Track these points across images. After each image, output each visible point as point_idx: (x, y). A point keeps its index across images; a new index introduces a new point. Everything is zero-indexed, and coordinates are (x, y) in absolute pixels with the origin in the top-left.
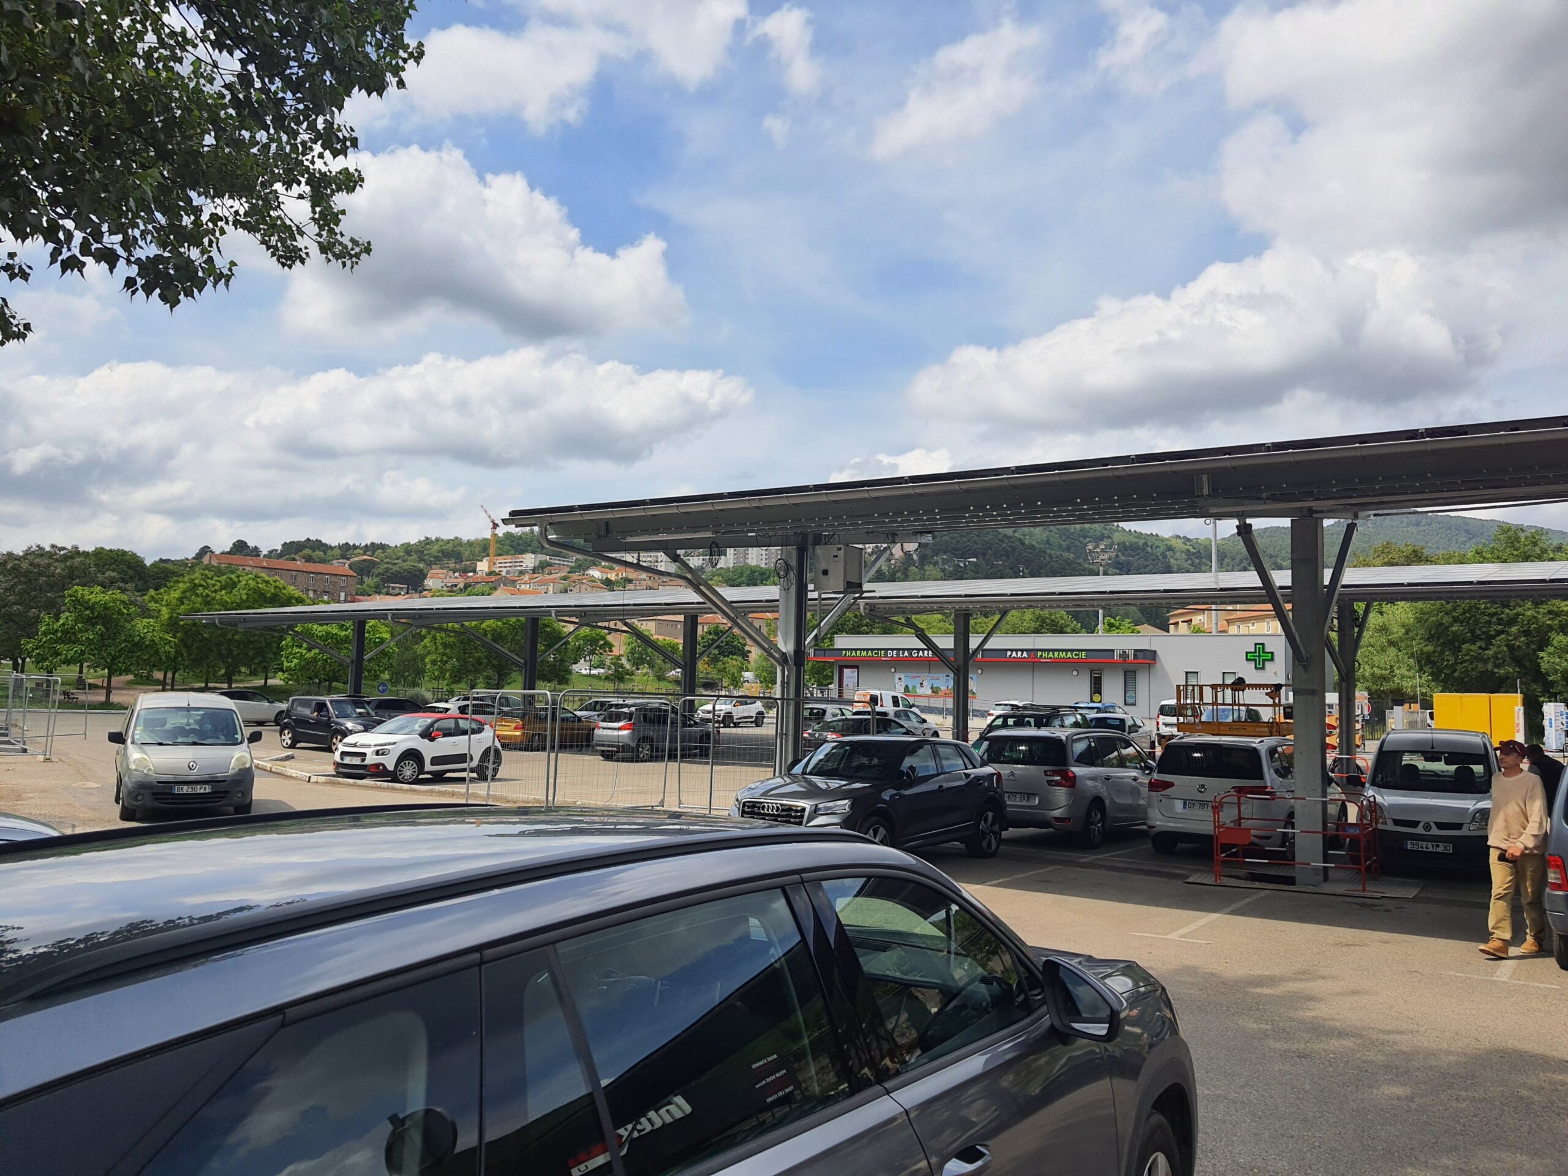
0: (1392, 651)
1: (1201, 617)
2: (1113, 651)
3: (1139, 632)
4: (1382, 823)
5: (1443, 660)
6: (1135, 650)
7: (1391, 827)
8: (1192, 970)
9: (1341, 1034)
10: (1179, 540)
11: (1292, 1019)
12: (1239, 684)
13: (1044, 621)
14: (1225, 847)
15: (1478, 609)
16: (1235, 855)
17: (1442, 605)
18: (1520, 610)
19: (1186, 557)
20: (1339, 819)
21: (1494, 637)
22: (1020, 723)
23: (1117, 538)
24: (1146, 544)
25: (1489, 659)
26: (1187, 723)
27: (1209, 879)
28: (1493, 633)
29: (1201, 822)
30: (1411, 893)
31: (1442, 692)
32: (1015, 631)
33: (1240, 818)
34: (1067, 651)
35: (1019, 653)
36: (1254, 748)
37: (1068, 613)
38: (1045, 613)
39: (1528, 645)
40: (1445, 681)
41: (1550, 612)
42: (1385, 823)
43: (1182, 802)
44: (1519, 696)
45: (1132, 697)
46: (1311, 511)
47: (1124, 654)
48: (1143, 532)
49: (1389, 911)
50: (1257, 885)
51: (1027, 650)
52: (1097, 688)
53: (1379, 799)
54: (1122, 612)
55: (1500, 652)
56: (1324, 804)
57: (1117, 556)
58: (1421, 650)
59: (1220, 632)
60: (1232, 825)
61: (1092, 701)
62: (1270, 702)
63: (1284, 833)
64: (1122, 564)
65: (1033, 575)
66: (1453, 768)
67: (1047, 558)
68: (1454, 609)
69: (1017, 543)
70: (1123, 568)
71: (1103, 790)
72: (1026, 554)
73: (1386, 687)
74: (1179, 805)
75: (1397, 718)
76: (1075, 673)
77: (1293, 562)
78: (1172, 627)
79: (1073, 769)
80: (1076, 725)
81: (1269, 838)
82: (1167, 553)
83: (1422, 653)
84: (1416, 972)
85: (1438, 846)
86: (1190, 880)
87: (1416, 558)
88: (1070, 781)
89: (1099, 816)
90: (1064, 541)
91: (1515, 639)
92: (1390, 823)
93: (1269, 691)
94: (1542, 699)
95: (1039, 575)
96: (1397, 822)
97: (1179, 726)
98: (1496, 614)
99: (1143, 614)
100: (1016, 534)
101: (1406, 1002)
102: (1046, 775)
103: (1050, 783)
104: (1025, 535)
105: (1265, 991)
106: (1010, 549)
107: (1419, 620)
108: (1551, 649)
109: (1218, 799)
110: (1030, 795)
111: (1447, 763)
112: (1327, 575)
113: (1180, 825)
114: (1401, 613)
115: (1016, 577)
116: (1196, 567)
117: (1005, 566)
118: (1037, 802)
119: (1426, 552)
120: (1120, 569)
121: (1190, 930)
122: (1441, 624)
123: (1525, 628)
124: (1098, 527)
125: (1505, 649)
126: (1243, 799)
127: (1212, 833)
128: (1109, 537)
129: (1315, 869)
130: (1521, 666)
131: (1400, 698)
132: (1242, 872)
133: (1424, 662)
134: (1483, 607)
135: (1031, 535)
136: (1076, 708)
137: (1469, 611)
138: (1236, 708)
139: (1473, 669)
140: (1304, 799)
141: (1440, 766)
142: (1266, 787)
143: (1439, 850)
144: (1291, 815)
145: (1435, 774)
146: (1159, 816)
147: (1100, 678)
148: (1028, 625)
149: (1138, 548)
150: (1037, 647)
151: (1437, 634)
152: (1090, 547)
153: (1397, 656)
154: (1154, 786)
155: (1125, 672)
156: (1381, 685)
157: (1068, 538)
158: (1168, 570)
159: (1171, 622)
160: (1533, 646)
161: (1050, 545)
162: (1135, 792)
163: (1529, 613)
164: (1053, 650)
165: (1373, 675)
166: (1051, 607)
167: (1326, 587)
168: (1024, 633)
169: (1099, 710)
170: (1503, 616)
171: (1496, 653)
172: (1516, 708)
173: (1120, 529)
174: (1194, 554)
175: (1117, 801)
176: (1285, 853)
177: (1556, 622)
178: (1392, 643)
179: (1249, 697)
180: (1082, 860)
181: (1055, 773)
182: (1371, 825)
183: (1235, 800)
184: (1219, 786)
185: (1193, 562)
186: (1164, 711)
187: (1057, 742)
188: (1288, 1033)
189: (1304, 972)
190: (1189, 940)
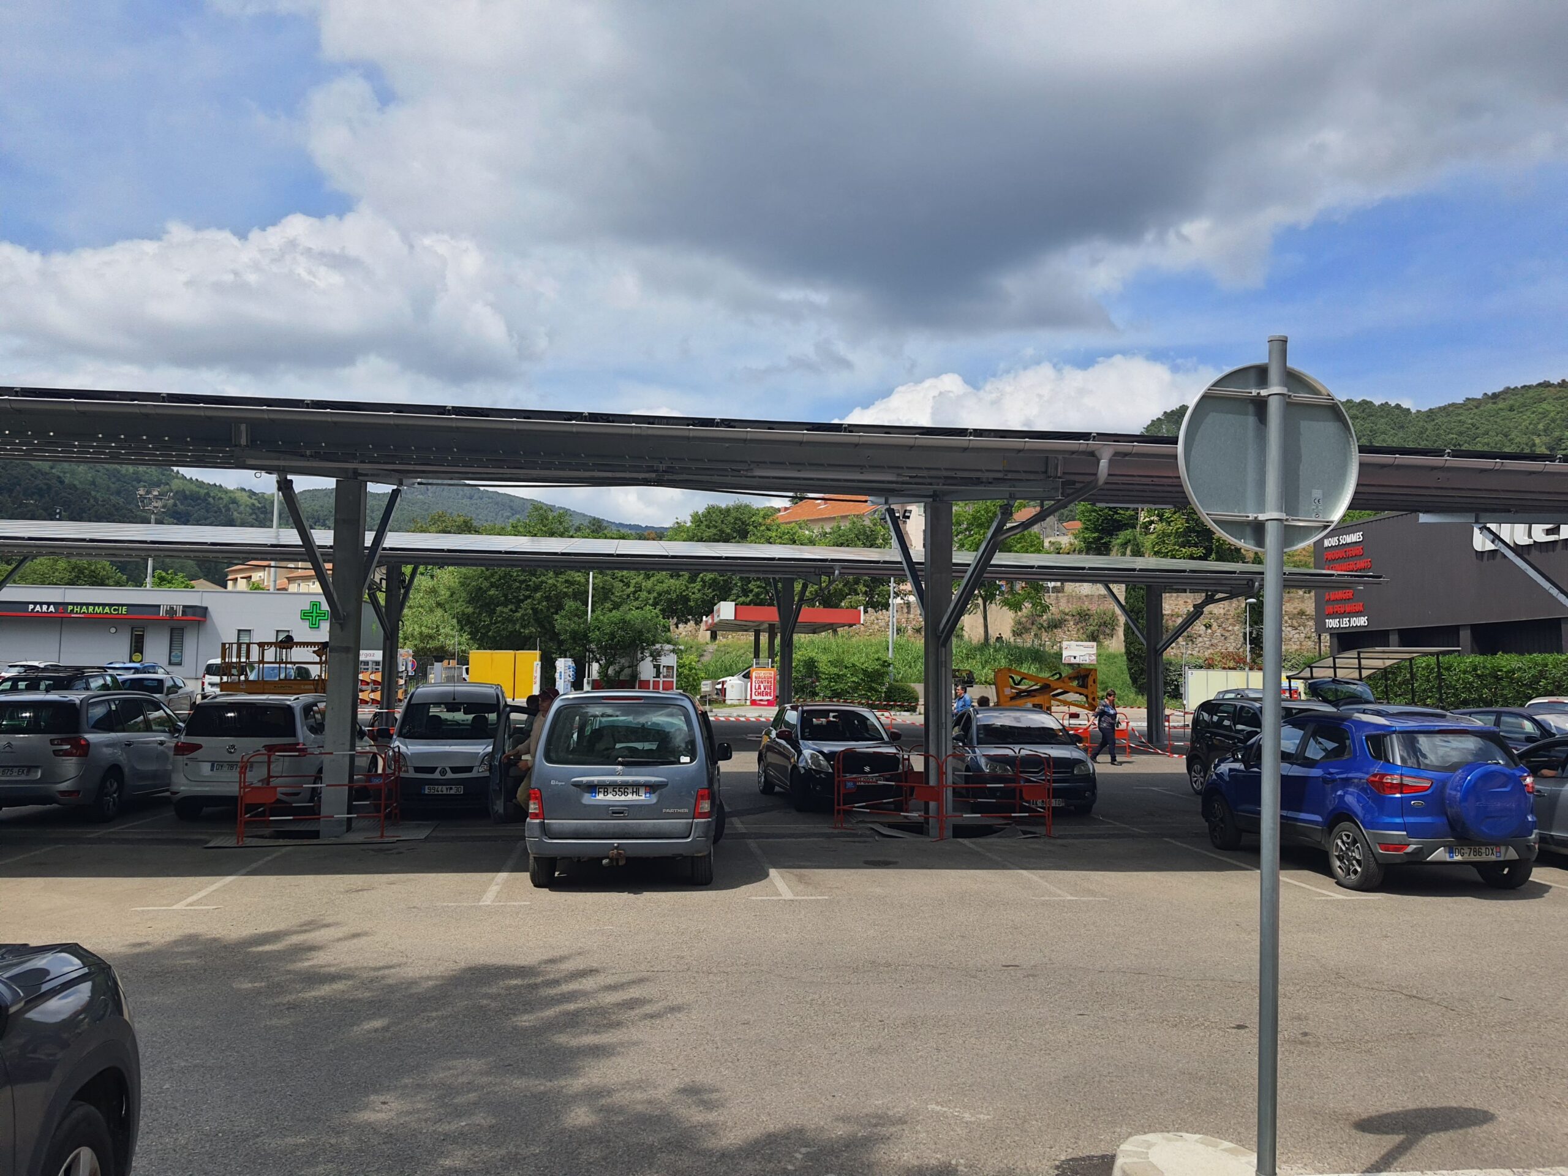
0: (439, 612)
1: (261, 574)
2: (159, 606)
3: (193, 587)
4: (405, 771)
5: (480, 620)
6: (184, 607)
7: (412, 774)
8: (191, 939)
9: (333, 978)
10: (244, 493)
11: (289, 972)
12: (287, 642)
13: (81, 571)
14: (250, 808)
15: (511, 576)
16: (263, 814)
17: (482, 571)
18: (543, 578)
19: (251, 511)
20: (370, 770)
21: (522, 601)
22: (33, 686)
23: (176, 484)
24: (208, 494)
25: (517, 620)
26: (231, 683)
27: (231, 842)
28: (522, 597)
29: (227, 784)
30: (422, 834)
31: (478, 649)
32: (44, 581)
33: (269, 777)
34: (104, 605)
35: (45, 607)
36: (289, 706)
37: (112, 563)
38: (83, 562)
39: (548, 609)
40: (481, 639)
41: (567, 581)
42: (407, 771)
43: (210, 764)
44: (538, 653)
45: (178, 657)
46: (356, 473)
47: (171, 610)
48: (206, 481)
49: (401, 853)
50: (281, 842)
51: (54, 604)
52: (137, 646)
53: (403, 749)
54: (177, 566)
55: (526, 614)
56: (352, 758)
57: (175, 505)
58: (463, 611)
59: (278, 590)
60: (260, 785)
61: (131, 661)
62: (317, 659)
63: (313, 788)
64: (180, 514)
65: (72, 518)
66: (470, 717)
67: (92, 501)
68: (492, 575)
69: (54, 481)
70: (182, 519)
71: (120, 756)
72: (66, 495)
73: (432, 644)
74: (206, 768)
75: (437, 672)
76: (113, 630)
77: (336, 522)
78: (230, 583)
79: (87, 736)
80: (105, 687)
81: (297, 794)
82: (231, 506)
83: (464, 614)
84: (414, 907)
85: (451, 789)
86: (211, 845)
87: (467, 528)
88: (83, 750)
89: (115, 785)
90: (114, 483)
91: (539, 604)
92: (411, 770)
93: (316, 649)
94: (554, 656)
95: (81, 519)
96: (418, 770)
97: (222, 686)
98: (525, 581)
99: (200, 568)
100: (54, 471)
101: (400, 937)
102: (52, 744)
103: (56, 753)
104: (65, 473)
105: (267, 948)
106: (45, 487)
107: (462, 584)
108: (563, 613)
109: (245, 759)
110: (31, 768)
111: (465, 713)
112: (369, 538)
113: (207, 789)
114: (448, 576)
115: (52, 520)
116: (260, 522)
117: (37, 506)
118: (39, 776)
119: (475, 524)
120: (178, 519)
121: (200, 896)
122: (481, 588)
123: (547, 594)
124: (153, 472)
125: (531, 612)
126: (273, 758)
127: (237, 794)
128: (168, 484)
129: (340, 821)
130: (542, 626)
131: (441, 655)
132: (267, 831)
133: (465, 622)
134: (515, 574)
135: (73, 473)
136: (104, 669)
137: (504, 577)
138: (283, 665)
139: (504, 629)
140: (332, 753)
141: (459, 716)
142: (298, 744)
143: (452, 792)
144: (320, 771)
145: (457, 723)
146: (185, 781)
147: (143, 635)
148: (61, 575)
149: (199, 498)
150: (67, 601)
151: (477, 597)
152: (141, 492)
153: (443, 616)
154: (181, 749)
155: (172, 630)
156: (428, 643)
157: (119, 480)
158: (231, 523)
159: (229, 577)
160: (552, 610)
161: (95, 485)
162: (162, 757)
163: (550, 581)
164: (88, 605)
165: (421, 633)
166: (90, 555)
167: (367, 548)
168: (56, 584)
169: (137, 670)
170: (530, 583)
171: (523, 615)
172: (535, 663)
173: (179, 476)
174: (259, 508)
175: (139, 767)
176: (312, 808)
177: (571, 590)
178: (439, 605)
179: (299, 655)
180: (91, 836)
181: (63, 741)
182: (394, 774)
183: (265, 758)
184: (250, 745)
185: (257, 517)
186: (210, 670)
187: (71, 705)
188: (282, 987)
189: (310, 923)
190: (196, 908)
